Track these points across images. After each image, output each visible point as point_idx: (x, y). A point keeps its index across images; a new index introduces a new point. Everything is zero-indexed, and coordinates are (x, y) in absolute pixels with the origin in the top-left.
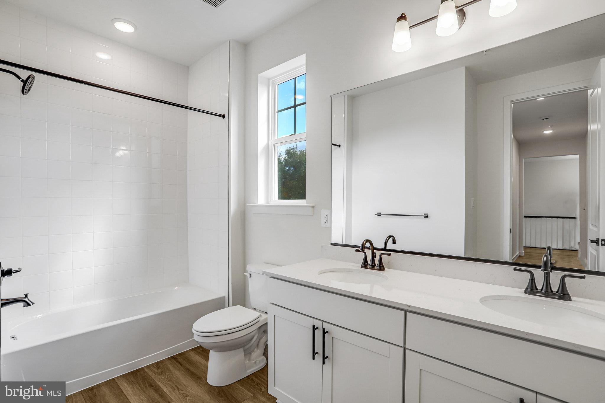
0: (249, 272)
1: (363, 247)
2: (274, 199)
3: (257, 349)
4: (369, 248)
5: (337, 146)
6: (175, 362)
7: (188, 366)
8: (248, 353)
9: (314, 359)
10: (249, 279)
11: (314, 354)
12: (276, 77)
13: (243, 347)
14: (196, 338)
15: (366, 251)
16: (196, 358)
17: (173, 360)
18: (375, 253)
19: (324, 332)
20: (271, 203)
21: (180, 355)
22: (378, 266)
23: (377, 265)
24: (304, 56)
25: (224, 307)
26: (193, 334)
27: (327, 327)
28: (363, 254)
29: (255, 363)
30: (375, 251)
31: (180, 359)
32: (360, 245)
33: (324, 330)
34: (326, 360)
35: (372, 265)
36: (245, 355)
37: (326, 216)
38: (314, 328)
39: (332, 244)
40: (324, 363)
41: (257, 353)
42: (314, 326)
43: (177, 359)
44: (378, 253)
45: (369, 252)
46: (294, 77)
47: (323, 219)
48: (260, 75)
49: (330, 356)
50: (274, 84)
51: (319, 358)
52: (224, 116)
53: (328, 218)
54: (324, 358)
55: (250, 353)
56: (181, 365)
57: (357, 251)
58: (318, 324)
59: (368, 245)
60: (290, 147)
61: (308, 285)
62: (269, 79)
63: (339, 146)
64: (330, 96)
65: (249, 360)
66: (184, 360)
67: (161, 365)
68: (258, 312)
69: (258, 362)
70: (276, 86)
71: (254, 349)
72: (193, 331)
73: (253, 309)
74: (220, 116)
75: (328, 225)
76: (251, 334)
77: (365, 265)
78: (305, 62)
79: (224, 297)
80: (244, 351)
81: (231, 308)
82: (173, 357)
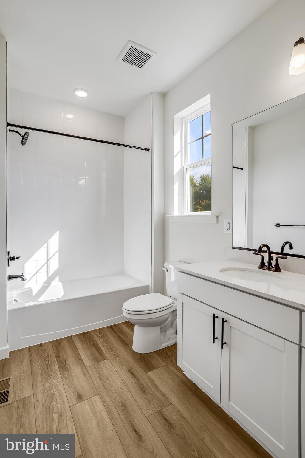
0: (166, 268)
1: (260, 251)
2: (186, 212)
3: (171, 328)
4: (266, 252)
5: (240, 169)
6: (111, 330)
7: (120, 335)
8: (163, 331)
9: (214, 342)
10: (166, 273)
11: (214, 338)
12: (187, 116)
13: (160, 325)
14: (125, 314)
15: (262, 254)
16: (126, 329)
17: (110, 329)
18: (272, 256)
19: (223, 321)
20: (184, 214)
21: (115, 325)
22: (275, 267)
23: (273, 266)
24: (209, 97)
25: (148, 293)
26: (123, 311)
27: (226, 317)
28: (261, 257)
29: (169, 339)
30: (272, 255)
31: (115, 329)
32: (258, 248)
33: (223, 319)
34: (224, 345)
35: (269, 267)
36: (161, 332)
37: (228, 224)
38: (214, 317)
39: (233, 248)
40: (222, 348)
41: (170, 332)
42: (214, 315)
43: (113, 328)
44: (274, 257)
45: (266, 256)
46: (202, 115)
47: (226, 226)
48: (174, 116)
49: (228, 342)
50: (186, 122)
51: (218, 342)
52: (148, 150)
53: (230, 226)
54: (223, 344)
55: (165, 331)
56: (115, 333)
57: (254, 254)
58: (218, 313)
59: (265, 249)
60: (204, 175)
61: (210, 279)
62: (182, 119)
63: (242, 169)
64: (231, 125)
65: (165, 336)
66: (118, 330)
67: (102, 331)
68: (172, 299)
69: (171, 339)
70: (188, 124)
71: (169, 328)
72: (123, 309)
73: (169, 296)
74: (146, 150)
75: (230, 232)
76: (166, 316)
77: (262, 266)
78: (210, 101)
79: (148, 286)
80: (161, 329)
81: (153, 294)
82: (110, 327)
